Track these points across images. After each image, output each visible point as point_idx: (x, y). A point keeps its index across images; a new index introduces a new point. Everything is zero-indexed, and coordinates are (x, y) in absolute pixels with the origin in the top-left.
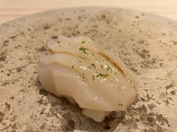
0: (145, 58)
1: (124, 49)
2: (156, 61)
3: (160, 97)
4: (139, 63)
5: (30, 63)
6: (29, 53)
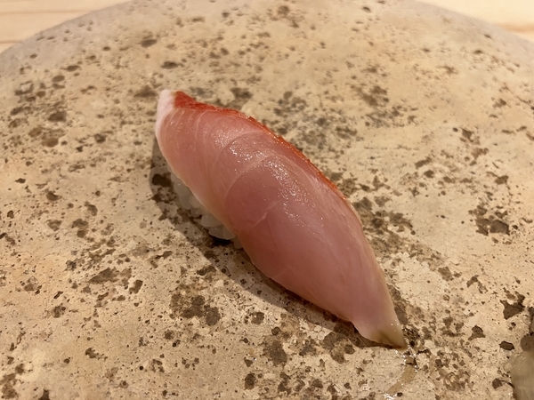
0: (377, 105)
1: (330, 87)
2: (401, 112)
3: (400, 183)
4: (362, 117)
5: (123, 123)
6: (117, 101)
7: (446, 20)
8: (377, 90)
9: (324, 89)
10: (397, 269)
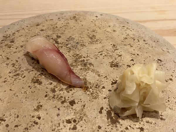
7: (117, 19)
8: (94, 36)
9: (80, 35)
10: (87, 74)
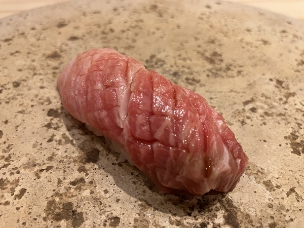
0: (215, 63)
1: (182, 52)
2: (232, 68)
3: (232, 116)
4: (204, 71)
5: (35, 74)
6: (33, 61)
7: (261, 14)
8: (215, 54)
9: (178, 53)
